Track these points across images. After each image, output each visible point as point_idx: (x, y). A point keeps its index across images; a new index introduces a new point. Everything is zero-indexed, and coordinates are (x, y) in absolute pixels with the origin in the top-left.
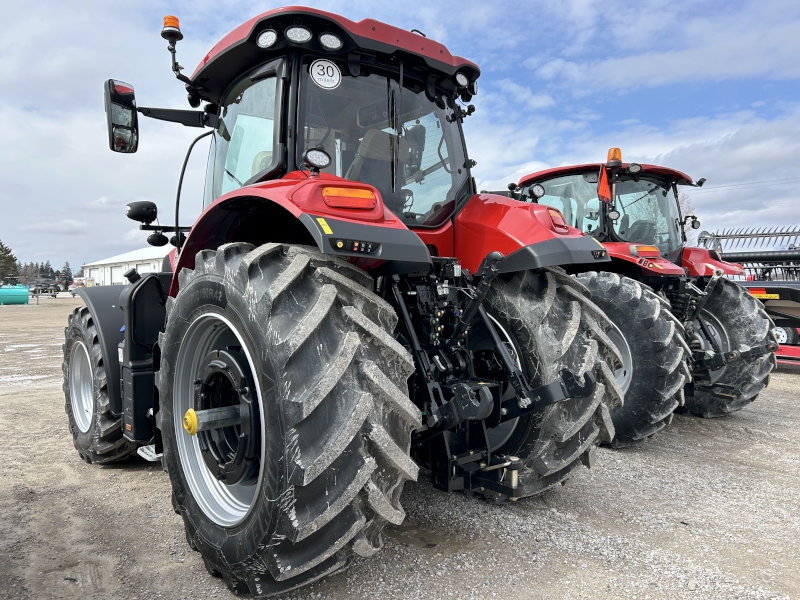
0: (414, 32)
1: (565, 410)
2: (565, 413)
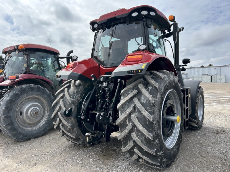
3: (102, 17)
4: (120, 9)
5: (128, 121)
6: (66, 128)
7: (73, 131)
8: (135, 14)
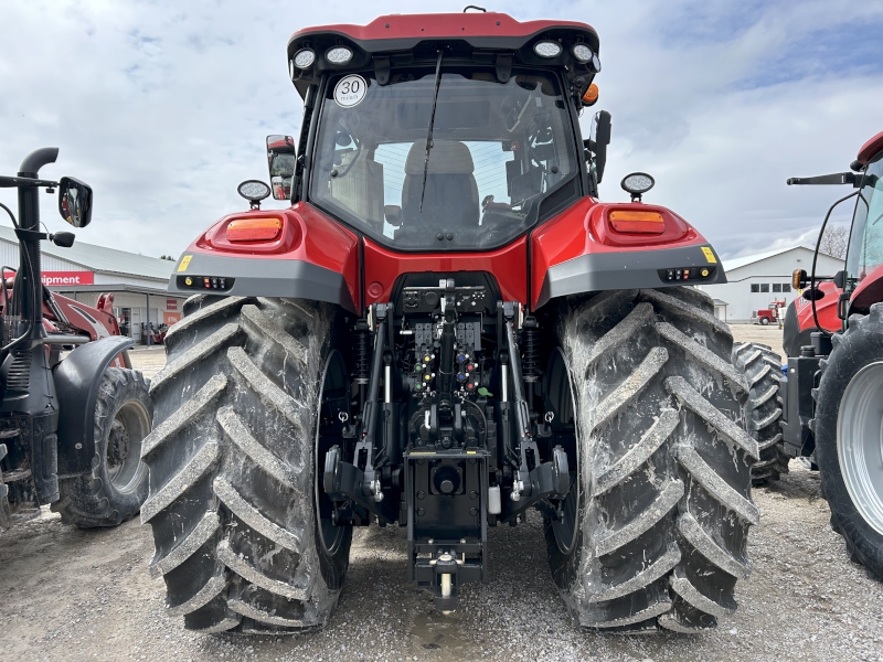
0: (468, 11)
1: (603, 510)
2: (605, 516)
3: (385, 22)
4: (469, 11)
5: (655, 472)
6: (255, 560)
7: (297, 565)
8: (547, 49)
